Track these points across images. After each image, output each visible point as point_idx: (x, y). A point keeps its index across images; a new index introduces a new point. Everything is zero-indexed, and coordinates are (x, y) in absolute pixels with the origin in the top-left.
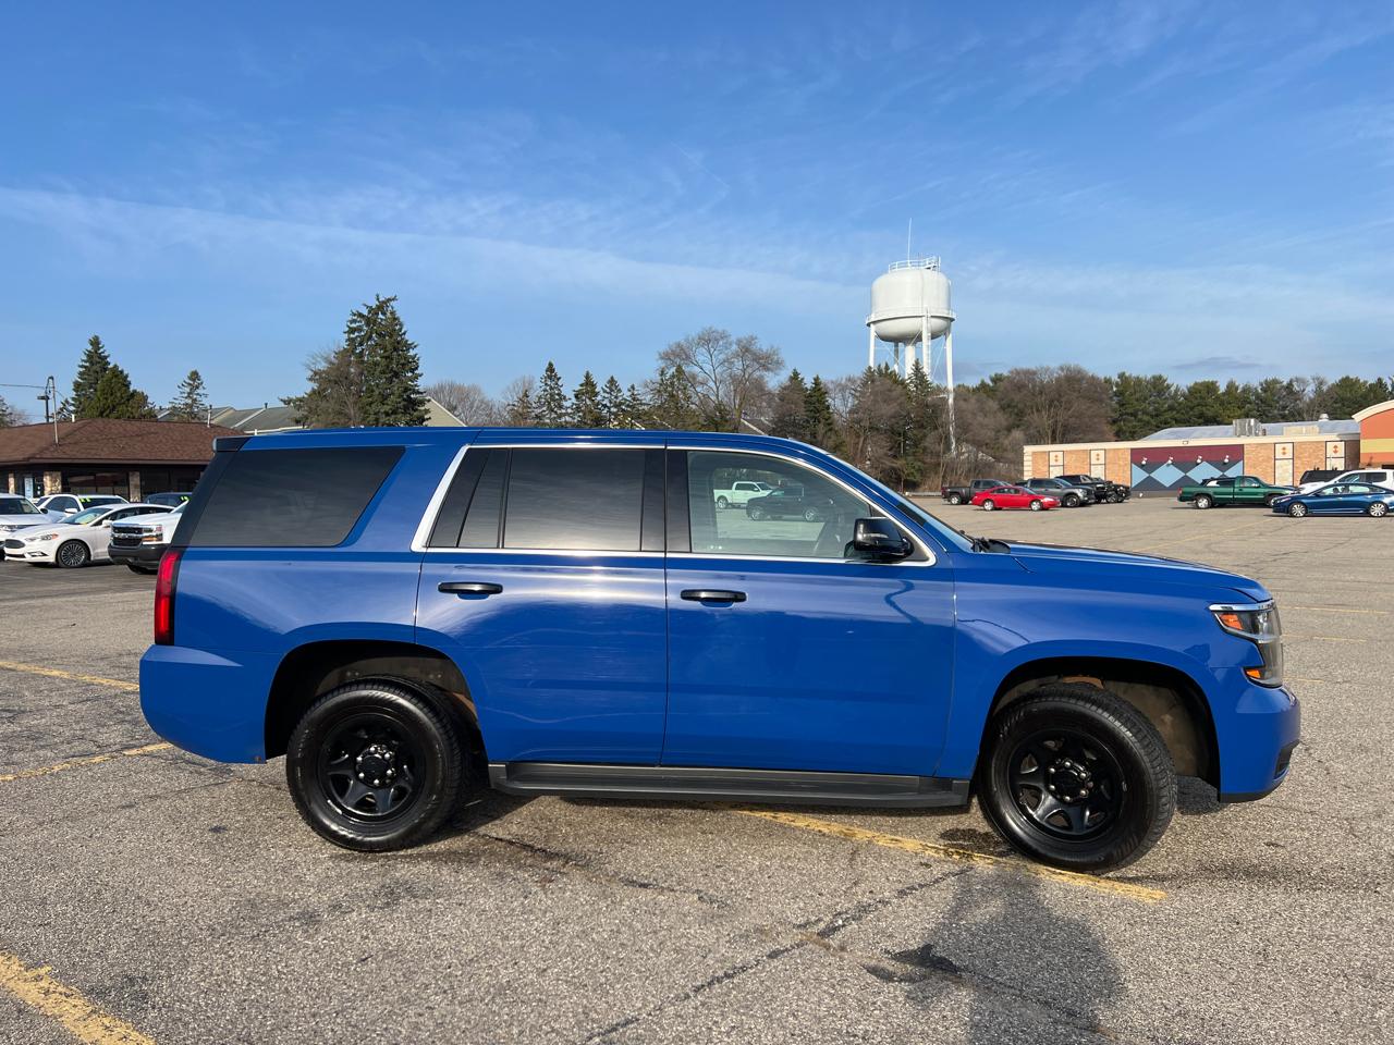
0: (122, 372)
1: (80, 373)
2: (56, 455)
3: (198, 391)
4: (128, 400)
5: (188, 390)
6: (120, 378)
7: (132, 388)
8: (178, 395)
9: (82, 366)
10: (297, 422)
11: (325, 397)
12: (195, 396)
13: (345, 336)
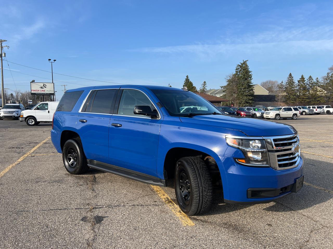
0: (191, 82)
1: (184, 83)
3: (205, 86)
4: (193, 88)
5: (203, 85)
6: (191, 84)
7: (193, 86)
8: (201, 87)
9: (185, 82)
10: (224, 91)
11: (230, 85)
12: (205, 87)
13: (235, 71)
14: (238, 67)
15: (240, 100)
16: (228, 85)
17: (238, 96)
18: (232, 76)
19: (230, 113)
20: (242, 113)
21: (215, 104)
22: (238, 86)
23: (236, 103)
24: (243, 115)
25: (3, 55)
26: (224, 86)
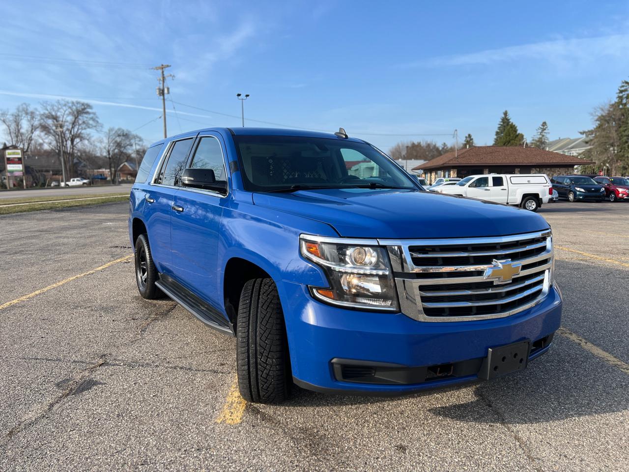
0: (514, 126)
1: (499, 128)
2: (454, 162)
3: (545, 131)
4: (516, 137)
5: (540, 131)
6: (513, 128)
7: (518, 132)
8: (535, 134)
9: (499, 124)
10: (587, 143)
11: (603, 129)
12: (543, 134)
13: (617, 95)
14: (623, 86)
15: (624, 160)
16: (600, 127)
17: (621, 151)
18: (607, 107)
19: (587, 191)
20: (620, 190)
21: (560, 170)
22: (622, 129)
23: (616, 167)
24: (620, 195)
25: (166, 91)
26: (589, 131)
